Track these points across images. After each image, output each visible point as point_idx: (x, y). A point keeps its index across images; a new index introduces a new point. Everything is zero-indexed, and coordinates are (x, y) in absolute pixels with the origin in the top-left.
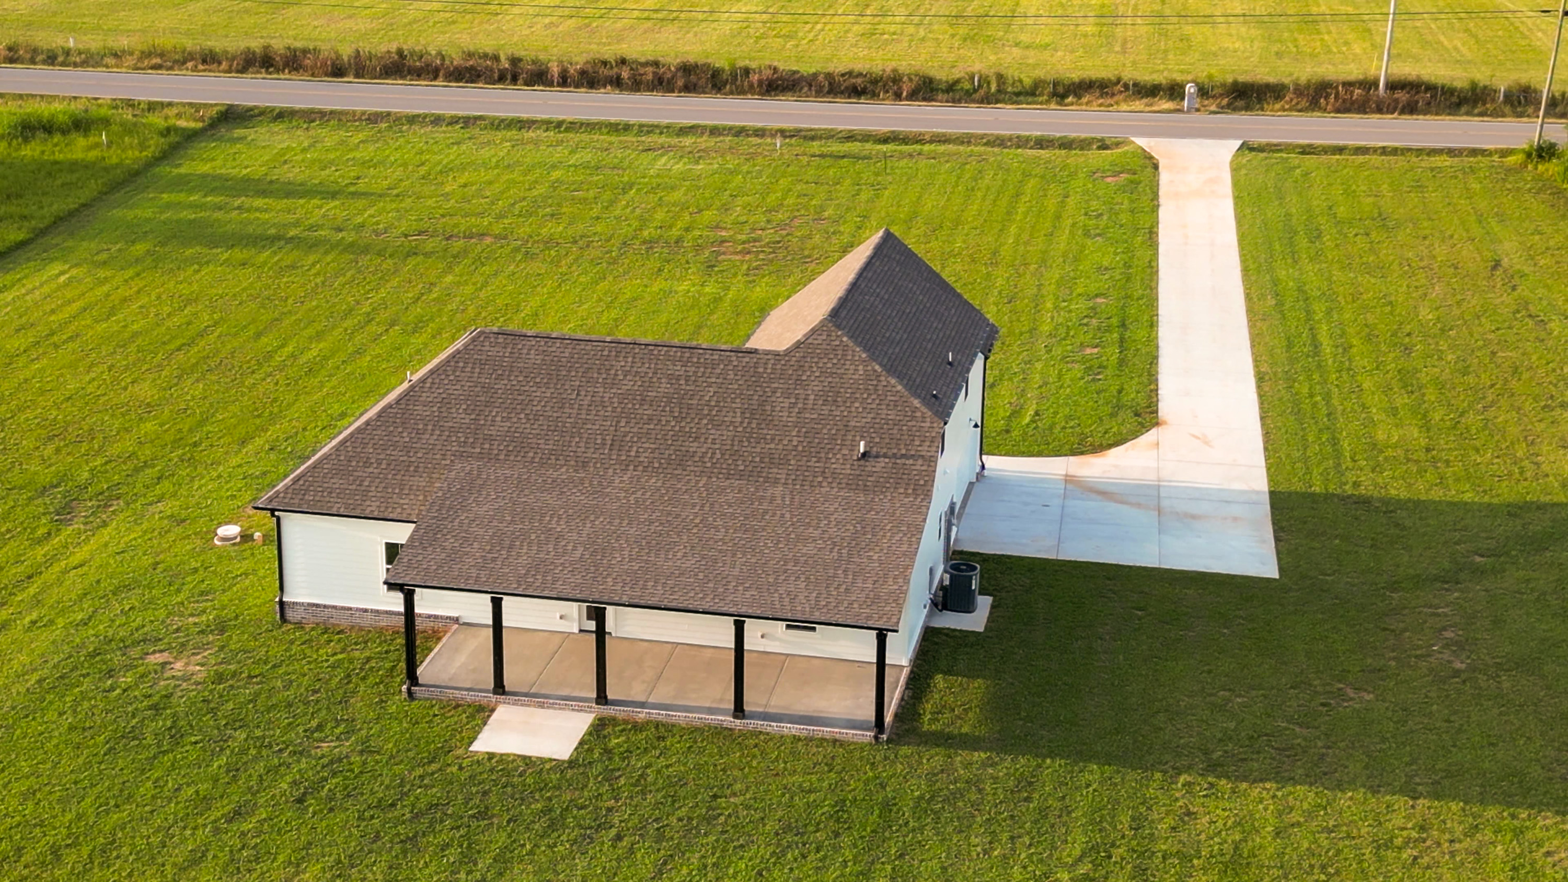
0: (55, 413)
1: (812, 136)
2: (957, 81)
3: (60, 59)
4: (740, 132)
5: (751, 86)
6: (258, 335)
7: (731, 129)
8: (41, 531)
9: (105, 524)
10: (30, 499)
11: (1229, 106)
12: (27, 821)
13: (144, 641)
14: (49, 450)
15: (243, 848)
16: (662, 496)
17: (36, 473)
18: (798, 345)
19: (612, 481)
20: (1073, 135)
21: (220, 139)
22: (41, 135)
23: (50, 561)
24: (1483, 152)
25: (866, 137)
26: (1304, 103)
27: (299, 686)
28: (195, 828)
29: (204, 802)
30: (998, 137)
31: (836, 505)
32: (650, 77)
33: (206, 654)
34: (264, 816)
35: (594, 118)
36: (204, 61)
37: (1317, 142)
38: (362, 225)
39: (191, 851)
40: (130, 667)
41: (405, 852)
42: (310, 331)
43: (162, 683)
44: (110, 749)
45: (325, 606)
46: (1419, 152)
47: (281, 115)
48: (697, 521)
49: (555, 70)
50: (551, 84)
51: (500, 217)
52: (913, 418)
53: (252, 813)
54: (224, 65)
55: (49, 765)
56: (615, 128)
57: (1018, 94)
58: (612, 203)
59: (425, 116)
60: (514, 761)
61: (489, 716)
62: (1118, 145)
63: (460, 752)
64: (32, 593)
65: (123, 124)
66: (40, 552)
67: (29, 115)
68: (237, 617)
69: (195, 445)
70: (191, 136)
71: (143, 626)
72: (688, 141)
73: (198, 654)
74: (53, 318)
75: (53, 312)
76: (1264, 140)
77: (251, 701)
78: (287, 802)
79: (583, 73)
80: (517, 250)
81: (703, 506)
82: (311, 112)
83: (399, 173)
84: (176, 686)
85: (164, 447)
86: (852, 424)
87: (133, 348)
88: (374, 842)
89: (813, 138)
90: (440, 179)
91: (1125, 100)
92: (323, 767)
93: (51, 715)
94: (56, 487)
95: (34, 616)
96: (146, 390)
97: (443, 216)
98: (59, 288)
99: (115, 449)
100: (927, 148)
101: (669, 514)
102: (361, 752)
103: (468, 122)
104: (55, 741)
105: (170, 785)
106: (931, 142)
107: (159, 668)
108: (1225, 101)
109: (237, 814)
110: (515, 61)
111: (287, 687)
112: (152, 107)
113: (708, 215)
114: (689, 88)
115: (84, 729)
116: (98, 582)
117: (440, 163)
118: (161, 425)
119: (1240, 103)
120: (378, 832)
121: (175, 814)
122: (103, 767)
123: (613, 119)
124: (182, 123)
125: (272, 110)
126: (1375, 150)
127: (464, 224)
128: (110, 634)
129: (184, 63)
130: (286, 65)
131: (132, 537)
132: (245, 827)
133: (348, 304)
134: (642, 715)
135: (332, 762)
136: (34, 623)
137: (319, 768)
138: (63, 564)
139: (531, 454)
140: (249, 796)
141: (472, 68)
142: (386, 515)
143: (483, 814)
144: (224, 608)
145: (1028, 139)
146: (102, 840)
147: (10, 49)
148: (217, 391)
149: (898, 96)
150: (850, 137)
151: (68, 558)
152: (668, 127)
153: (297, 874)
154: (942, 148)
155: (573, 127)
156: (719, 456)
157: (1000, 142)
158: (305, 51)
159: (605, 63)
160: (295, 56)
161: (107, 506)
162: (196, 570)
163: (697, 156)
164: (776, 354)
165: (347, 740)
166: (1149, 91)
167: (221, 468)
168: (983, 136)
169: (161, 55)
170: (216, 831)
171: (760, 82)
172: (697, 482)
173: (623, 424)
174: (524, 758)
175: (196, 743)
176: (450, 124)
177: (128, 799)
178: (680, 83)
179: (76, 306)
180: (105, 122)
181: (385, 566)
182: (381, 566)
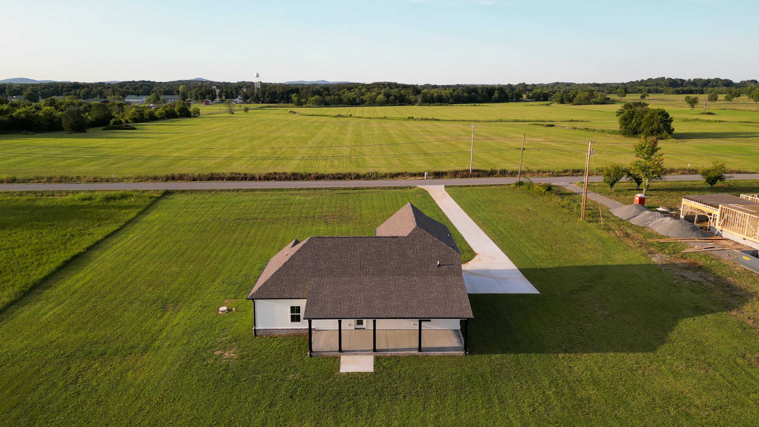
0: (148, 278)
1: (335, 189)
2: (365, 175)
3: (110, 181)
4: (315, 189)
5: (312, 178)
6: (203, 250)
7: (312, 188)
8: (159, 315)
9: (179, 311)
10: (151, 305)
11: (435, 177)
12: (196, 417)
13: (211, 347)
14: (151, 289)
15: (279, 417)
16: (381, 283)
17: (149, 297)
18: (410, 234)
19: (363, 280)
20: (402, 186)
21: (167, 198)
22: (112, 200)
23: (166, 324)
24: (503, 185)
25: (349, 189)
26: (453, 176)
27: (271, 356)
28: (259, 412)
29: (257, 402)
30: (383, 187)
31: (435, 281)
32: (284, 177)
33: (234, 349)
34: (281, 404)
35: (274, 188)
36: (154, 179)
37: (463, 184)
38: (220, 218)
39: (261, 421)
40: (210, 357)
41: (336, 411)
42: (218, 248)
43: (224, 361)
44: (216, 386)
45: (270, 329)
46: (488, 185)
47: (182, 192)
48: (395, 290)
49: (257, 177)
50: (256, 180)
51: (259, 214)
52: (451, 253)
53: (276, 404)
54: (161, 179)
55: (196, 395)
56: (280, 190)
57: (382, 177)
58: (289, 209)
59: (225, 190)
60: (356, 374)
61: (340, 360)
62: (414, 187)
63: (337, 373)
64: (164, 335)
65: (137, 196)
66: (161, 321)
67: (107, 195)
68: (239, 336)
69: (198, 283)
70: (158, 199)
71: (208, 342)
72: (302, 192)
73: (231, 350)
74: (136, 250)
75: (135, 248)
76: (450, 185)
77: (257, 364)
78: (287, 398)
79: (265, 177)
80: (269, 222)
81: (395, 285)
82: (192, 190)
83: (224, 204)
84: (229, 362)
85: (188, 285)
86: (433, 256)
87: (165, 256)
88: (324, 409)
89: (335, 190)
90: (237, 205)
91: (409, 177)
92: (294, 384)
93: (189, 377)
94: (158, 300)
95: (169, 343)
96: (174, 269)
97: (243, 214)
98: (135, 241)
99: (173, 287)
100: (366, 190)
101: (385, 288)
102: (304, 377)
103: (238, 190)
104: (194, 386)
105: (243, 397)
106: (366, 189)
107: (220, 356)
108: (434, 176)
109: (271, 405)
110: (245, 175)
111: (268, 357)
112: (143, 191)
113: (318, 210)
114: (295, 179)
115: (203, 381)
116: (186, 329)
117: (234, 201)
118: (184, 278)
119: (437, 177)
120: (324, 405)
121: (249, 407)
122: (216, 393)
123: (279, 188)
124: (154, 195)
125: (180, 190)
126: (477, 186)
127: (250, 216)
128: (198, 346)
129: (148, 180)
130: (179, 179)
131: (190, 313)
132: (277, 409)
133: (226, 239)
134: (389, 354)
135: (295, 382)
136: (170, 345)
137: (292, 385)
138: (171, 324)
139: (335, 274)
140: (273, 398)
141: (234, 177)
142: (292, 297)
143: (356, 394)
144: (233, 333)
145: (391, 187)
146: (227, 421)
147: (94, 179)
148: (198, 267)
149: (351, 179)
150: (345, 189)
151: (172, 322)
152: (295, 189)
153: (302, 424)
154: (370, 190)
155: (268, 190)
156: (394, 269)
157: (384, 188)
158: (184, 175)
159: (271, 174)
160: (181, 176)
161: (177, 305)
162: (217, 322)
163: (307, 195)
164: (405, 237)
165: (297, 373)
166: (415, 175)
167: (210, 290)
168: (379, 187)
169: (141, 178)
170: (267, 412)
171: (314, 177)
172: (390, 278)
173: (362, 262)
174: (359, 373)
175: (245, 381)
176: (233, 191)
177: (229, 404)
178: (293, 178)
179: (142, 246)
180: (132, 196)
181: (290, 314)
182: (289, 314)
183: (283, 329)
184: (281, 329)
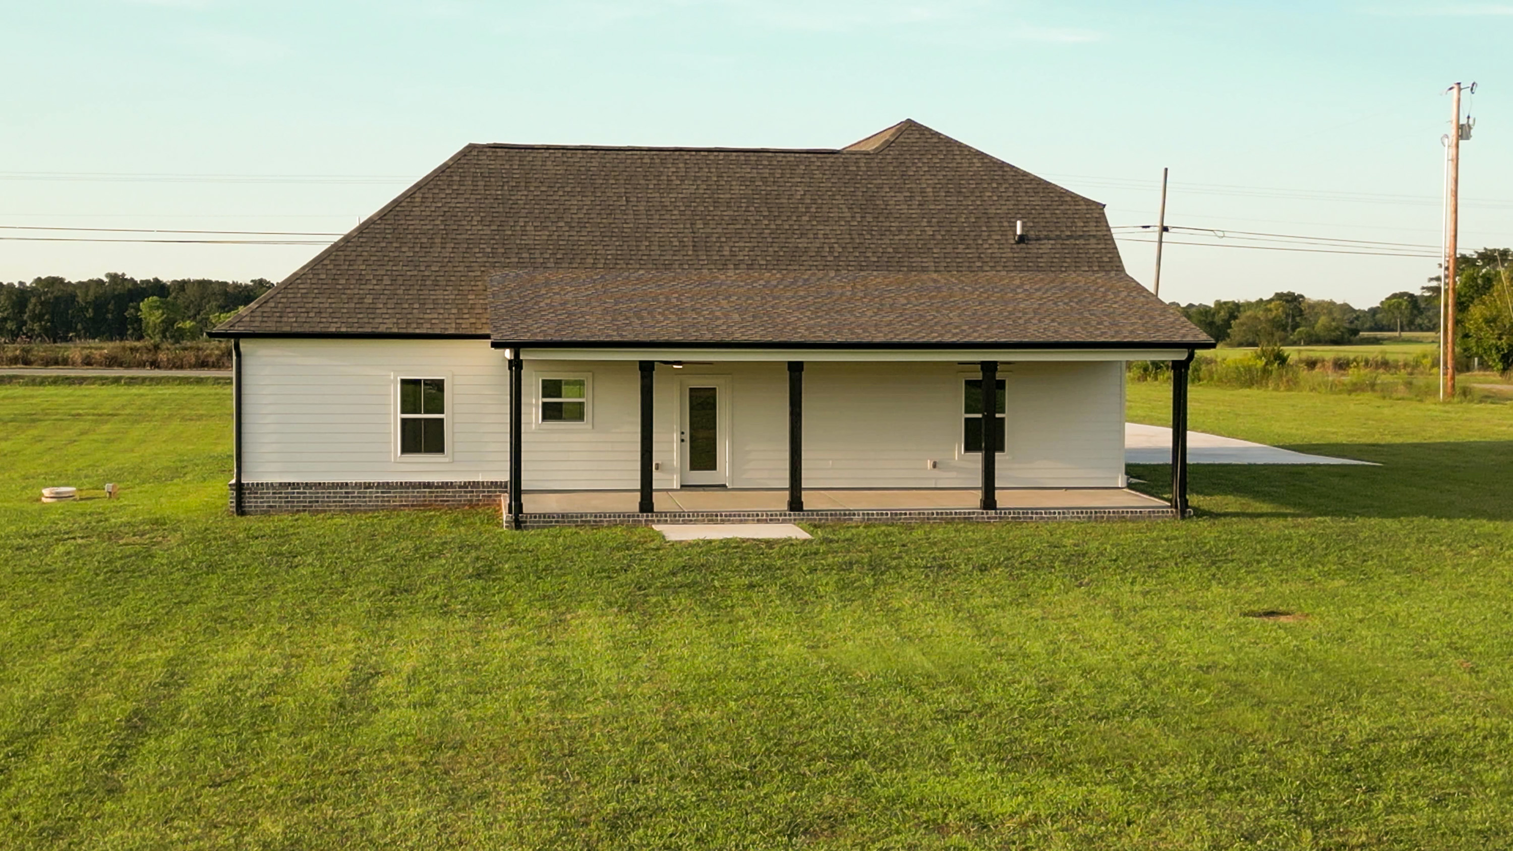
18: (888, 143)
19: (715, 277)
63: (657, 543)
142: (410, 331)
156: (839, 249)
164: (866, 154)
181: (400, 416)
182: (395, 416)
183: (368, 486)
184: (358, 485)
